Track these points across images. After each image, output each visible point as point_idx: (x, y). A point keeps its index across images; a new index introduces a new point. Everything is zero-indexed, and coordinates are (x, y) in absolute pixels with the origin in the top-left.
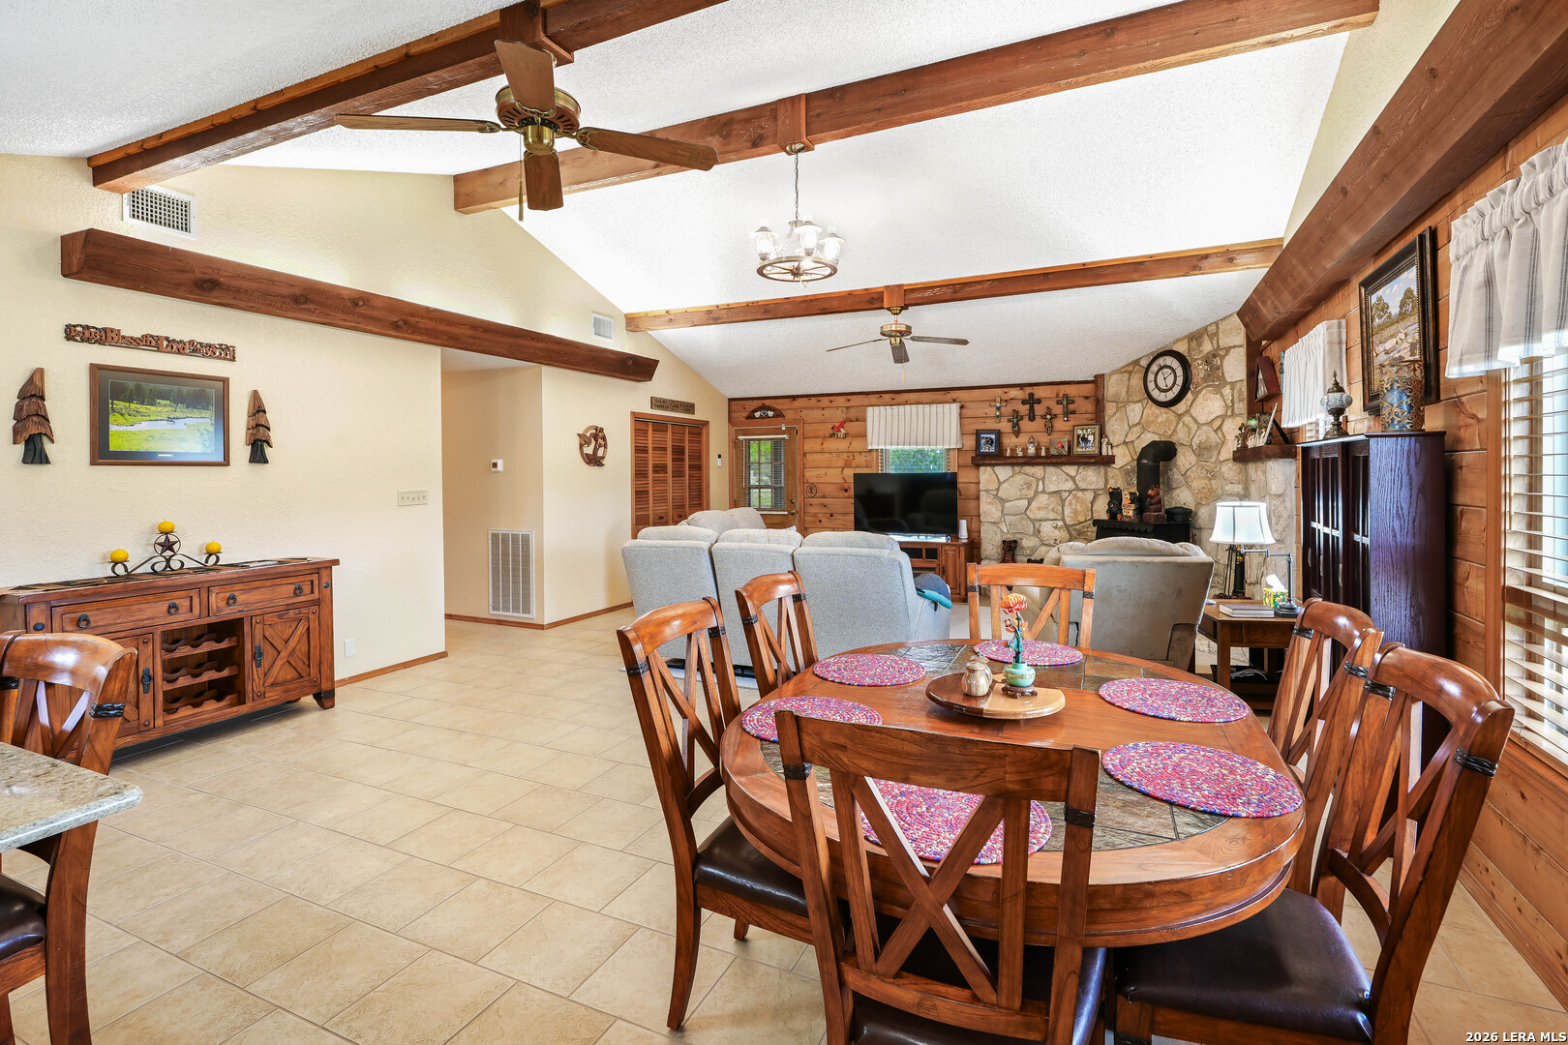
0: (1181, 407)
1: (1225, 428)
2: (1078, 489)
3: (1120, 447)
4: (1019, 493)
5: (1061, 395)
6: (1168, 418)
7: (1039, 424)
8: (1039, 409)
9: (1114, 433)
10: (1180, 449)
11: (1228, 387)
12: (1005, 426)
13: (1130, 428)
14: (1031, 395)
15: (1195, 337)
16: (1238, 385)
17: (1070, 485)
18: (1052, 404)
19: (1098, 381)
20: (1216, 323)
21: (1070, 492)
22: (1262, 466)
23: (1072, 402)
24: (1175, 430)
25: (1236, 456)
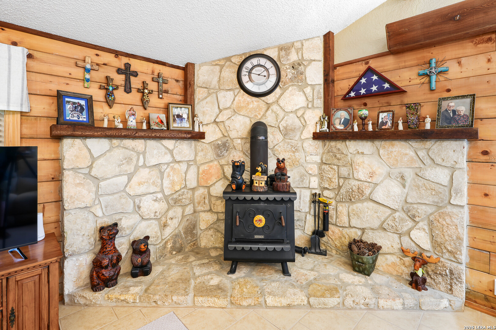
0: (270, 98)
1: (306, 117)
2: (175, 161)
3: (210, 126)
4: (117, 170)
5: (156, 74)
6: (258, 106)
7: (135, 97)
8: (135, 83)
9: (204, 113)
10: (269, 128)
11: (309, 88)
12: (98, 95)
13: (221, 111)
14: (127, 65)
15: (285, 49)
16: (317, 88)
17: (168, 158)
18: (148, 80)
19: (188, 70)
20: (302, 42)
21: (168, 164)
22: (415, 144)
23: (165, 82)
24: (264, 115)
25: (317, 136)
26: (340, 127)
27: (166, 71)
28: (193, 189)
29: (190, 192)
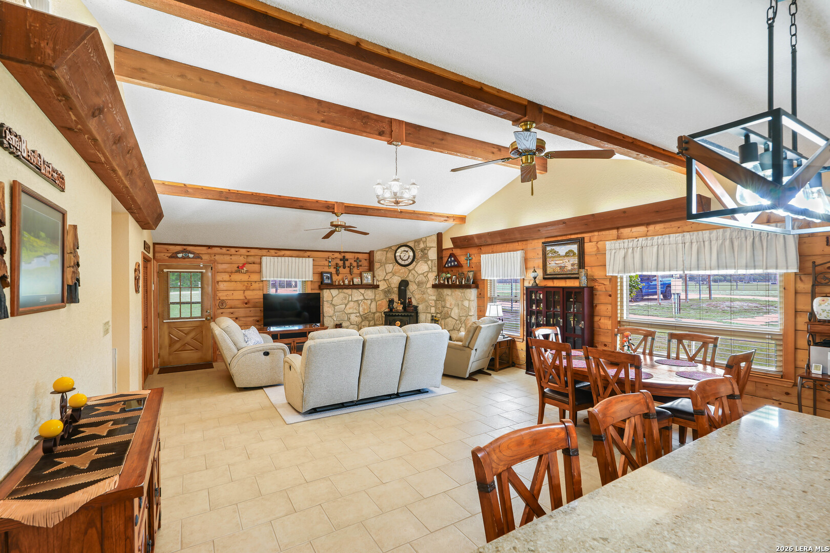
0: (411, 267)
1: (428, 276)
2: (365, 299)
3: (382, 282)
4: (341, 302)
5: (356, 258)
6: (405, 271)
7: (347, 270)
8: (347, 264)
9: (379, 275)
10: (410, 283)
11: (430, 261)
12: (333, 270)
13: (387, 274)
14: (344, 257)
15: (417, 241)
16: (434, 261)
17: (362, 298)
18: (352, 261)
19: (371, 254)
20: (426, 238)
21: (362, 300)
22: (461, 290)
23: (360, 261)
24: (408, 276)
25: (434, 286)
26: (442, 282)
27: (360, 256)
28: (374, 313)
29: (373, 314)
